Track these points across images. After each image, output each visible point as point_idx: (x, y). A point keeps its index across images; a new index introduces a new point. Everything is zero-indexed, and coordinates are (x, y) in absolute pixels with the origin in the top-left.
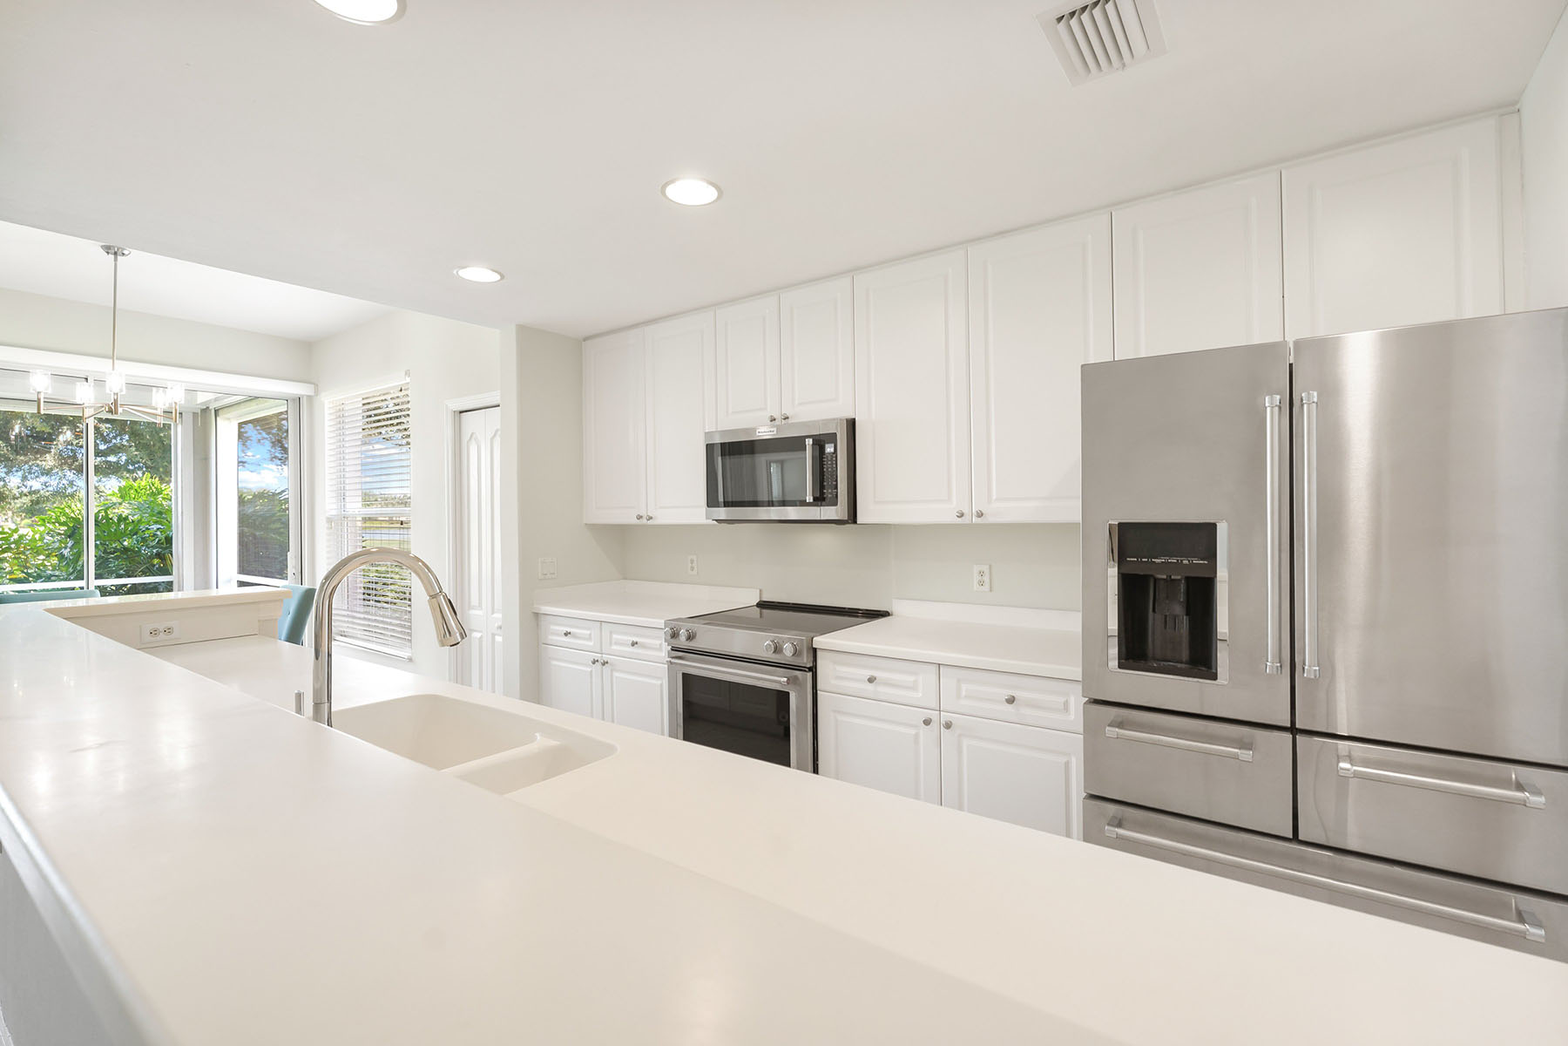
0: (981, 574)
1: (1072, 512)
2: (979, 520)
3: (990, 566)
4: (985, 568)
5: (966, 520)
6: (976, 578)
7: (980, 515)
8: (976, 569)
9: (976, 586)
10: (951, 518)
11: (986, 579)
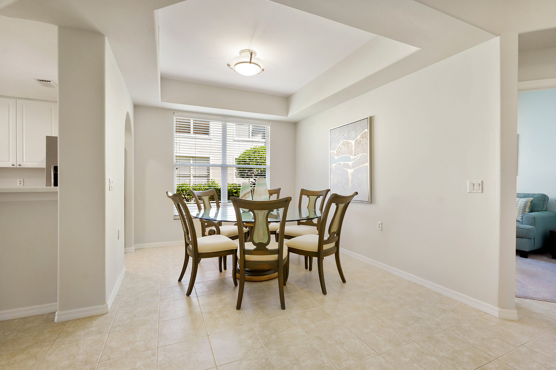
0: (20, 181)
1: (44, 165)
2: (19, 167)
3: (23, 179)
4: (22, 180)
5: (15, 166)
6: (18, 182)
7: (20, 165)
8: (18, 180)
9: (18, 184)
10: (10, 166)
11: (22, 182)
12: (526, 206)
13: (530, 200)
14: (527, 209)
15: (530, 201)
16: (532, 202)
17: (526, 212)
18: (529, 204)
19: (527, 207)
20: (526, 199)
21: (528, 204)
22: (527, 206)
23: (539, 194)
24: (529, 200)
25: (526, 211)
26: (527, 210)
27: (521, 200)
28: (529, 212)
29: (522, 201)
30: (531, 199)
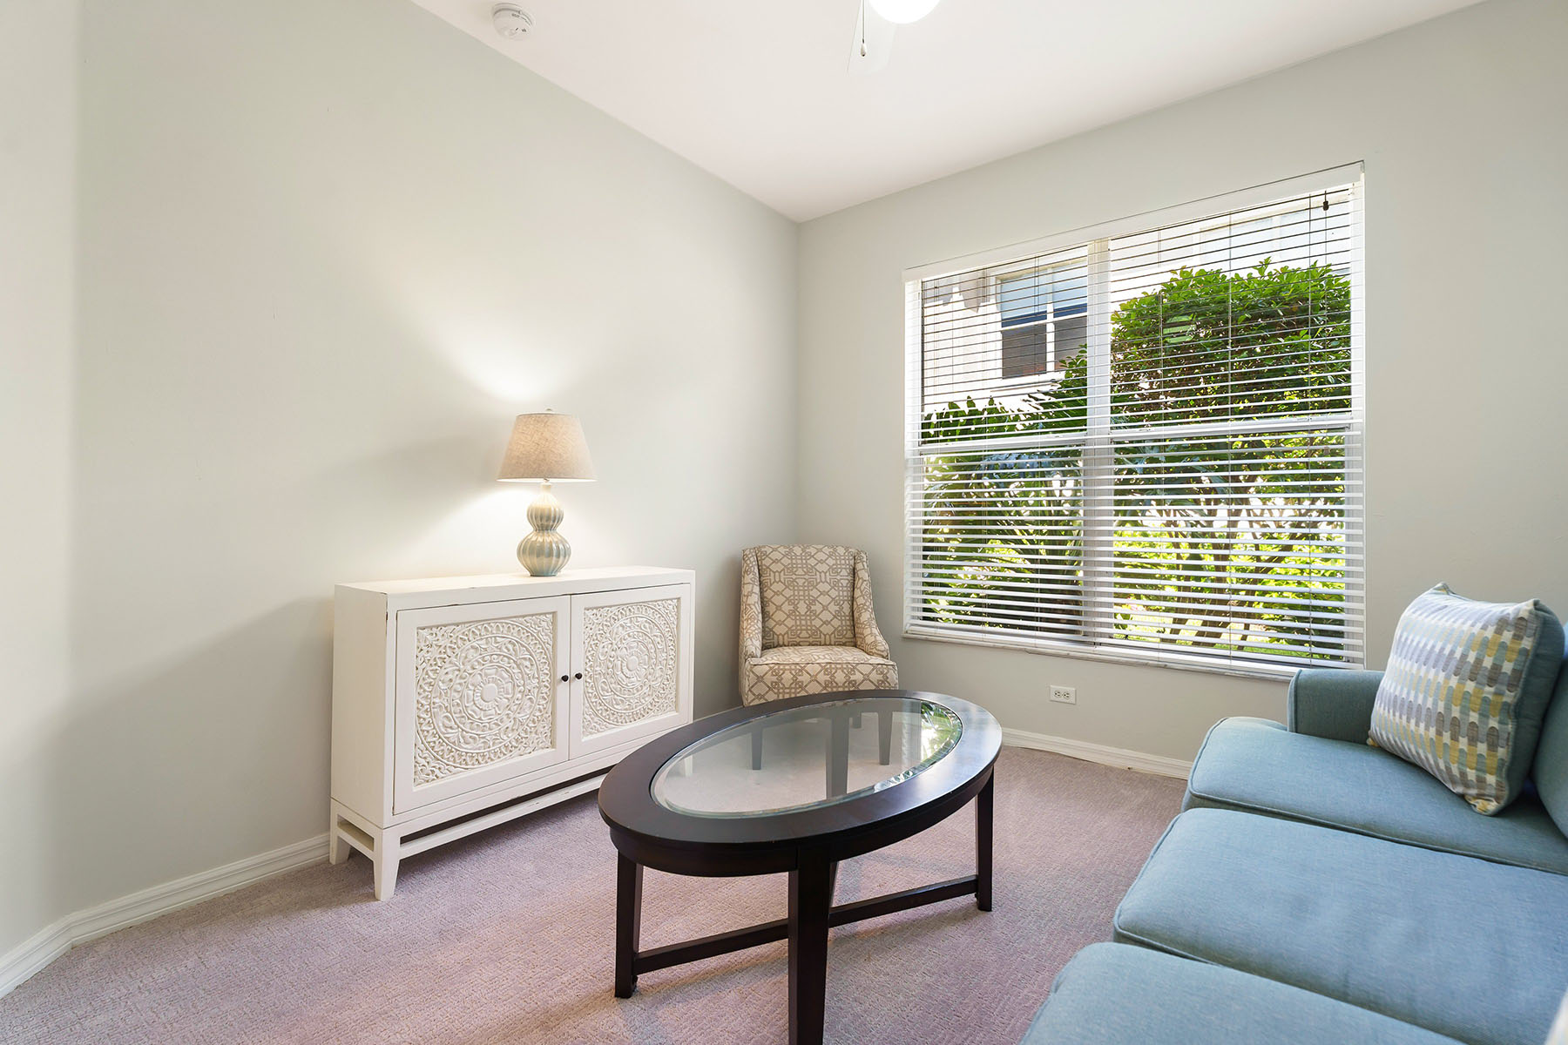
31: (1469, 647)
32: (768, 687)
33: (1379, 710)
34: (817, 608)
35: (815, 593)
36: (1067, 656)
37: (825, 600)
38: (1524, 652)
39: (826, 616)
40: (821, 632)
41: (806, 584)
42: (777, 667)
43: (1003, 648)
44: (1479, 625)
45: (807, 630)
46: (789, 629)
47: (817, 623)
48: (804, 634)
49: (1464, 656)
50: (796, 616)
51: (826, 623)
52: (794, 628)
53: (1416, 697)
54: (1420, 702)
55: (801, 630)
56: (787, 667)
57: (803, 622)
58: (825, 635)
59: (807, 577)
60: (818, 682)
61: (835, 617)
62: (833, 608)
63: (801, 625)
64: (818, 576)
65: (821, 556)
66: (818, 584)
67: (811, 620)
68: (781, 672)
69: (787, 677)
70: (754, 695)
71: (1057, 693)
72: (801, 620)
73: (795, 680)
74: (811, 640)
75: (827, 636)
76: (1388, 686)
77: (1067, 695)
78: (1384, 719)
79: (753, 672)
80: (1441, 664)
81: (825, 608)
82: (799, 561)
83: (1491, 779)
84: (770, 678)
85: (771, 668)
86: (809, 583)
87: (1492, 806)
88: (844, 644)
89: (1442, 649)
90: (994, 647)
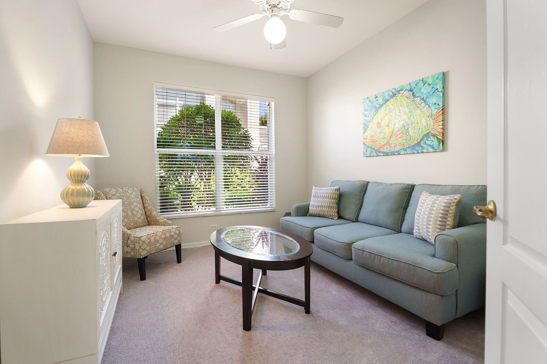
12: (446, 213)
13: (455, 199)
14: (449, 219)
15: (456, 201)
16: (459, 203)
17: (447, 227)
18: (453, 208)
19: (449, 215)
20: (448, 197)
21: (451, 210)
22: (450, 213)
23: (479, 186)
24: (454, 201)
25: (448, 225)
26: (449, 221)
27: (439, 199)
28: (454, 227)
29: (442, 201)
30: (458, 197)
31: (331, 194)
32: (147, 244)
33: (310, 208)
34: (135, 213)
35: (133, 207)
36: (216, 216)
37: (137, 209)
38: (338, 194)
39: (139, 215)
40: (138, 222)
41: (129, 204)
42: (148, 236)
43: (196, 217)
44: (332, 191)
45: (133, 222)
46: (126, 223)
47: (136, 219)
48: (132, 224)
49: (331, 196)
50: (128, 217)
51: (139, 218)
52: (128, 222)
53: (323, 204)
54: (324, 205)
55: (131, 222)
56: (152, 235)
57: (131, 219)
58: (139, 223)
59: (128, 200)
60: (162, 238)
61: (141, 215)
62: (140, 212)
63: (131, 221)
64: (132, 200)
65: (130, 191)
66: (133, 203)
67: (134, 218)
68: (150, 237)
69: (152, 239)
70: (142, 249)
71: (212, 227)
72: (130, 218)
73: (155, 240)
74: (135, 226)
75: (140, 223)
76: (311, 203)
77: (215, 227)
78: (312, 210)
79: (141, 240)
80: (327, 198)
81: (138, 212)
82: (123, 194)
83: (336, 214)
84: (147, 241)
85: (147, 237)
86: (130, 203)
87: (337, 218)
88: (145, 226)
89: (327, 195)
90: (193, 217)
